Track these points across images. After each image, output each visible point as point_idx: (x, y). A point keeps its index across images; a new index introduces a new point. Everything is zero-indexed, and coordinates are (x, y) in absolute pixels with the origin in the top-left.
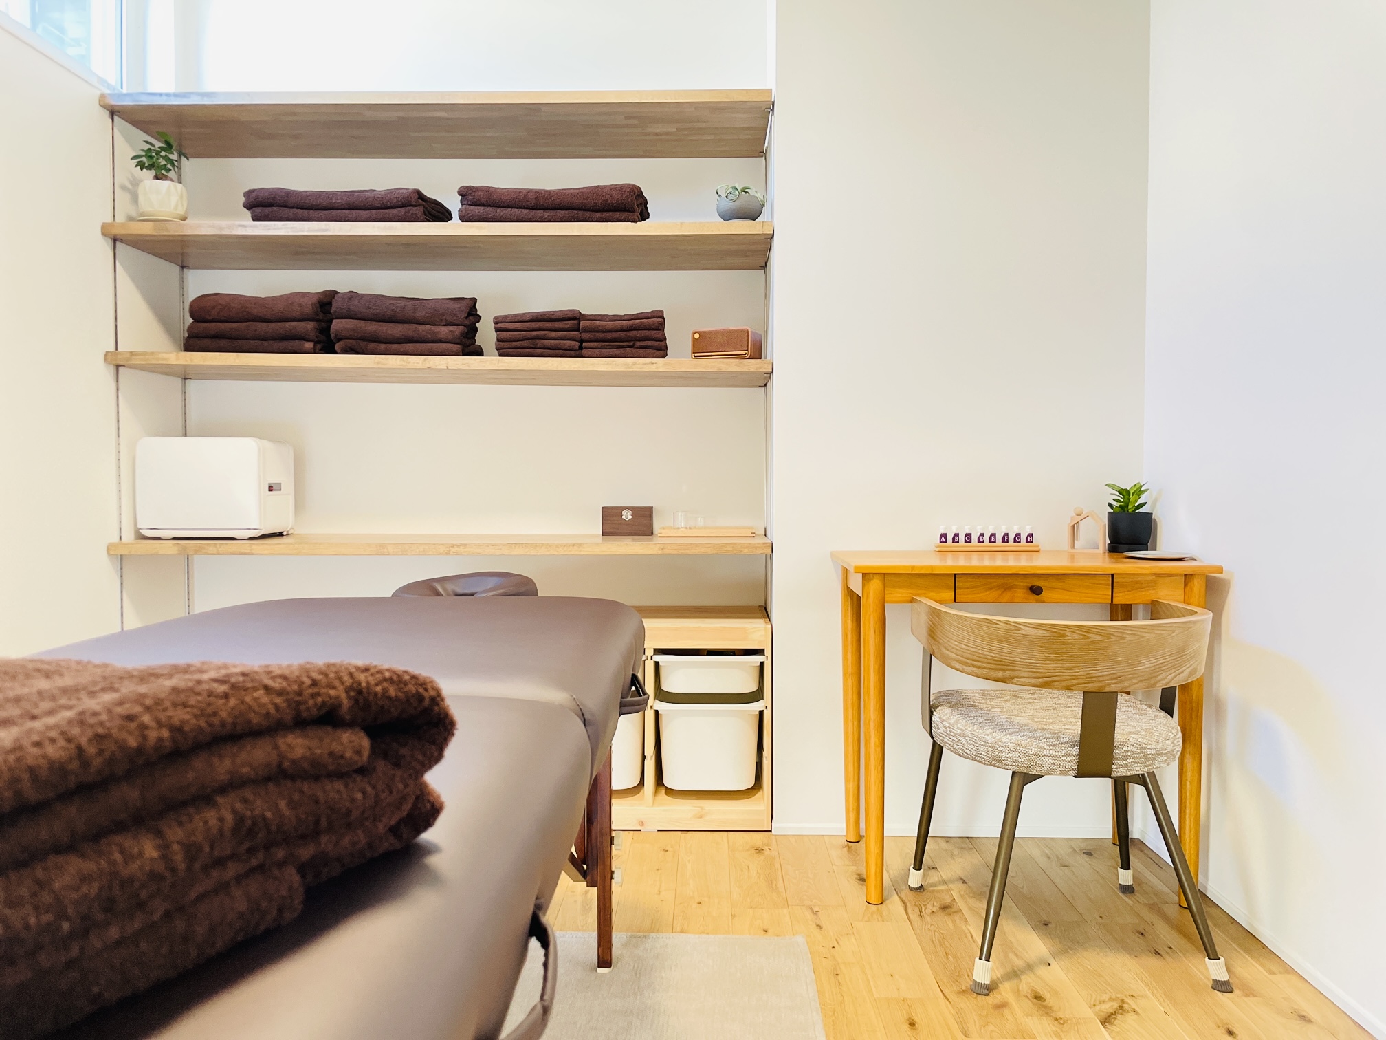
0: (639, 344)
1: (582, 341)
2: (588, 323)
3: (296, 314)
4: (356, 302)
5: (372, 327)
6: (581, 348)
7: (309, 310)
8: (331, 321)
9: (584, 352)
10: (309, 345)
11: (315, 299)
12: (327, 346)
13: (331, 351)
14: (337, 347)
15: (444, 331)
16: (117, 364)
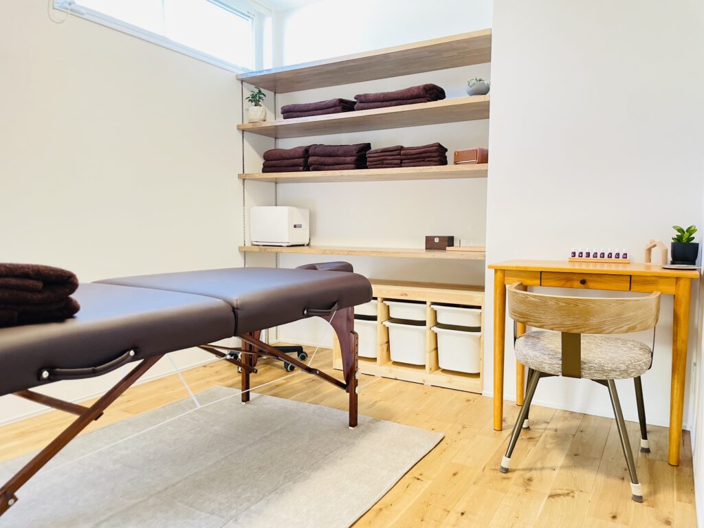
0: (426, 159)
1: (402, 160)
2: (404, 151)
3: (297, 155)
4: (317, 149)
5: (323, 159)
6: (401, 163)
7: (301, 154)
8: (308, 158)
9: (403, 165)
10: (301, 168)
11: (303, 149)
12: (307, 168)
13: (308, 170)
14: (311, 168)
15: (349, 159)
16: (244, 178)
